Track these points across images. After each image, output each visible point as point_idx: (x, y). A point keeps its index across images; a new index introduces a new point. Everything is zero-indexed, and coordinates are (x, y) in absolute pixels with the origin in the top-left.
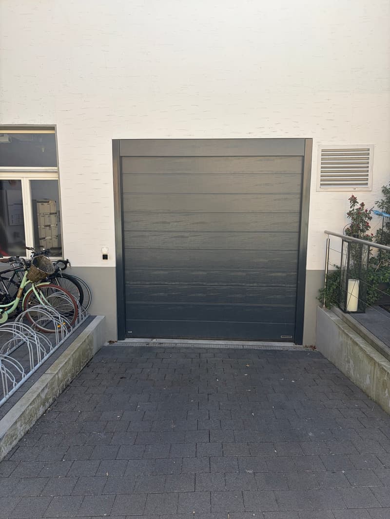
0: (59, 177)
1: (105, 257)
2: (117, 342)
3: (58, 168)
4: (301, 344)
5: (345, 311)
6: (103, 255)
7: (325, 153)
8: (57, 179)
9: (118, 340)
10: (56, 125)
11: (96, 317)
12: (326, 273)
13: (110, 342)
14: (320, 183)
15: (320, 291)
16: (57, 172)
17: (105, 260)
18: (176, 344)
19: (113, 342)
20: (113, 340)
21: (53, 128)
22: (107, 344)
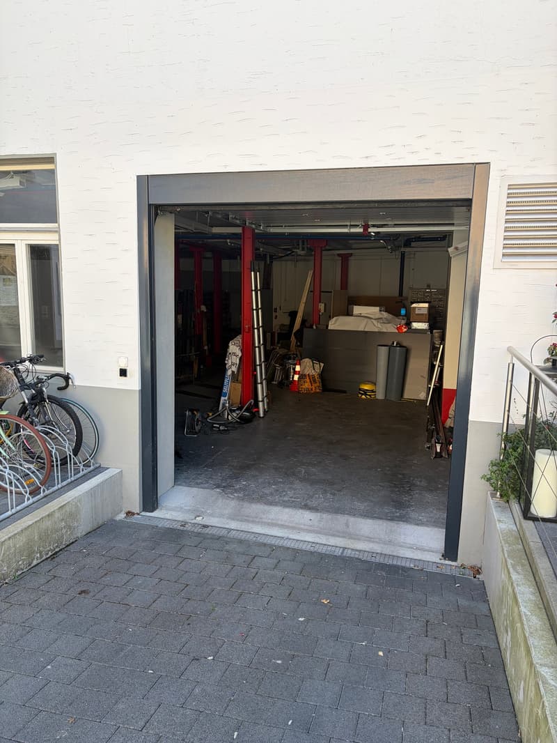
0: (60, 240)
1: (123, 373)
2: (138, 514)
3: (59, 225)
4: (455, 559)
5: (527, 514)
6: (121, 369)
7: (515, 191)
8: (58, 243)
9: (143, 511)
10: (56, 154)
11: (108, 470)
12: (505, 431)
13: (129, 514)
14: (501, 251)
15: (493, 464)
16: (57, 231)
17: (123, 378)
18: (230, 530)
19: (133, 514)
20: (133, 511)
21: (50, 159)
22: (122, 516)
